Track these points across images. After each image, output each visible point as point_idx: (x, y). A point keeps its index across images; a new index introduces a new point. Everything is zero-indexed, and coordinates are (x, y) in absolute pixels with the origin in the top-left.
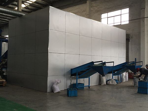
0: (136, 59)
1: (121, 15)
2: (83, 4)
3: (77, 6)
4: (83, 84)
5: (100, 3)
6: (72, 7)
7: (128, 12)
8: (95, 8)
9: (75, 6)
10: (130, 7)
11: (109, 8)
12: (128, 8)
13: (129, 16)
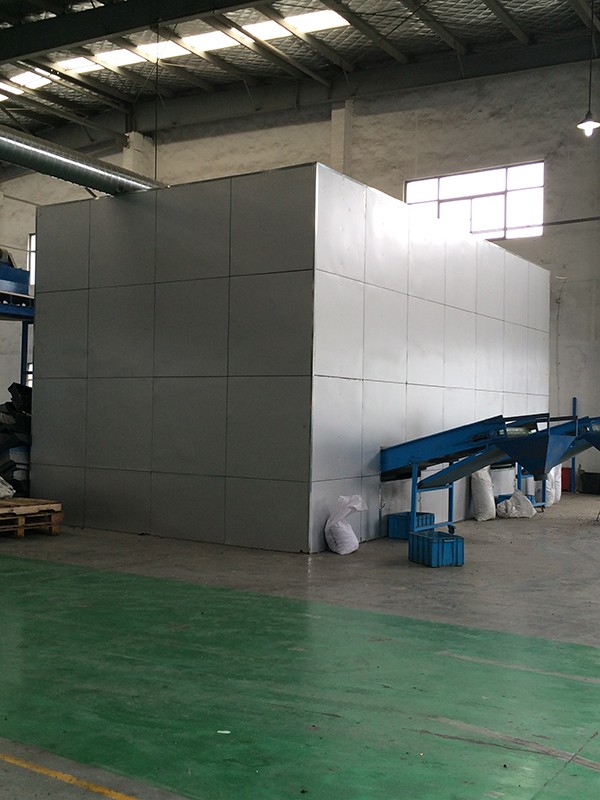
0: (578, 403)
1: (505, 193)
2: (310, 125)
3: (274, 131)
4: (432, 516)
5: (401, 128)
6: (248, 134)
7: (542, 184)
8: (373, 148)
9: (261, 128)
10: (551, 158)
11: (447, 157)
12: (541, 166)
13: (548, 202)
